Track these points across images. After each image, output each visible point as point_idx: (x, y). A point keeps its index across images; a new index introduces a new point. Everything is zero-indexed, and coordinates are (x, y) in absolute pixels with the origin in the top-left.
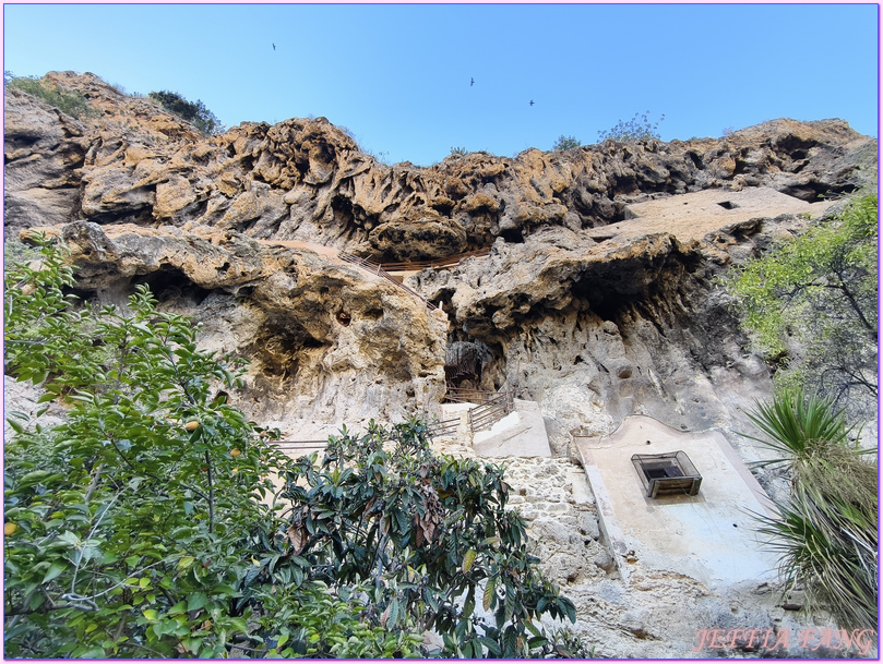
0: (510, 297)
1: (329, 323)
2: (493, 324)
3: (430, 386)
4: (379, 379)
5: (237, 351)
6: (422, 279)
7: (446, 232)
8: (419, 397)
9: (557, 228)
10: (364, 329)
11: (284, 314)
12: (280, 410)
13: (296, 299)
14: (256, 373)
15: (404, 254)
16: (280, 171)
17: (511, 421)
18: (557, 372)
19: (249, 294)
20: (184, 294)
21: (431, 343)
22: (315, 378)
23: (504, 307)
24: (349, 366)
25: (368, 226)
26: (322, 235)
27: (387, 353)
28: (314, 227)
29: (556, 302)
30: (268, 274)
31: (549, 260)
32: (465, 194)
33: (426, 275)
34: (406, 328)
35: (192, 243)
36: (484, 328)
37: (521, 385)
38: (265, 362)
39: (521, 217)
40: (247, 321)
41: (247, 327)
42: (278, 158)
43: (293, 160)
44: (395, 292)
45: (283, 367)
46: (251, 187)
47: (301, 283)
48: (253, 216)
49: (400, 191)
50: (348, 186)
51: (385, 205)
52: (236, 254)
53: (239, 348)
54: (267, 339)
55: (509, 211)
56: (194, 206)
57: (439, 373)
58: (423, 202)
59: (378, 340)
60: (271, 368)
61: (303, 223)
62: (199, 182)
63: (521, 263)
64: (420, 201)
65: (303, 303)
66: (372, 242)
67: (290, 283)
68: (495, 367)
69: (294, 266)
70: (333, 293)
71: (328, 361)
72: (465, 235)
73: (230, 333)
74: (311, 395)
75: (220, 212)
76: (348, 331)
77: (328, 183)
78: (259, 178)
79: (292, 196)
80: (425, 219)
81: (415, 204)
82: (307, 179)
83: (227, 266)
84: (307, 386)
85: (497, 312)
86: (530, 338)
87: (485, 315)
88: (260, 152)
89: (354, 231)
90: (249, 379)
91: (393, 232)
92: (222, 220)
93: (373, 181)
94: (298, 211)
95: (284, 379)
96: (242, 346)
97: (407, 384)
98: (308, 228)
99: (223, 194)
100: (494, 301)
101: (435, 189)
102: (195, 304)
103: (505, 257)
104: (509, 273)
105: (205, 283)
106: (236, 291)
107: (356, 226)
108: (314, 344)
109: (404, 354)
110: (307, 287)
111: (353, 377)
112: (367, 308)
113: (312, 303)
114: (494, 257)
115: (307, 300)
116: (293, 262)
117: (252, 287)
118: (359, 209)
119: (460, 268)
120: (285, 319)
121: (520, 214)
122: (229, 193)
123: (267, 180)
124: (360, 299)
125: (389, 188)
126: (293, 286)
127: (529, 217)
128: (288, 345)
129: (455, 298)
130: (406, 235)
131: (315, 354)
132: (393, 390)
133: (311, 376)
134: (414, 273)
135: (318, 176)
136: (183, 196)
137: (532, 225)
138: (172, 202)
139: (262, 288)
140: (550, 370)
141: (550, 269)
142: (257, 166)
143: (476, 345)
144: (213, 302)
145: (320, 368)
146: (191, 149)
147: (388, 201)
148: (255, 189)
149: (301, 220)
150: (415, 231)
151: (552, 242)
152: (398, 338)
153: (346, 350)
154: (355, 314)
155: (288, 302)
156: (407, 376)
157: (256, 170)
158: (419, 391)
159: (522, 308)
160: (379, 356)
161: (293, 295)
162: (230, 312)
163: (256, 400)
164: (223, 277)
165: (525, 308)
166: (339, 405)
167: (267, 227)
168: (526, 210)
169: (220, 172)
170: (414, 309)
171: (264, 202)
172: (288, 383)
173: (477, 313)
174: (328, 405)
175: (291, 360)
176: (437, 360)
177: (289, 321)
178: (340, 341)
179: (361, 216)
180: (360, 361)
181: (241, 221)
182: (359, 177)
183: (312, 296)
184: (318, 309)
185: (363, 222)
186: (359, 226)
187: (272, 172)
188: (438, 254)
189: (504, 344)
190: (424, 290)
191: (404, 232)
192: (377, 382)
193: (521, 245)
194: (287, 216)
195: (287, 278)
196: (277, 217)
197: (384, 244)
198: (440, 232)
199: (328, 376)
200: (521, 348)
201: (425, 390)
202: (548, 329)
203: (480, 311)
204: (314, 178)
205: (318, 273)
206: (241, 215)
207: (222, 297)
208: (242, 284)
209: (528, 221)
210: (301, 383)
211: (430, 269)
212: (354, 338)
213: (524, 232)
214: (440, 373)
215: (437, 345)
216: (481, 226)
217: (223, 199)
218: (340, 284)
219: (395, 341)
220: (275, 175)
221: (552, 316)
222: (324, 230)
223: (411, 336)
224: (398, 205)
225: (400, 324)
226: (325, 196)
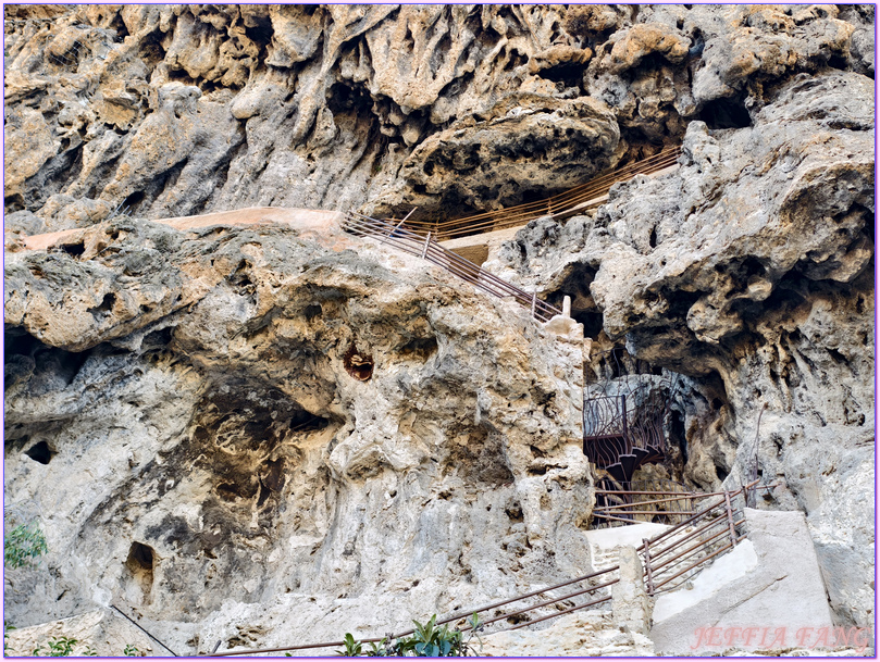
0: (720, 268)
1: (331, 379)
2: (692, 333)
3: (553, 495)
4: (445, 489)
5: (159, 461)
6: (529, 246)
7: (570, 131)
8: (534, 521)
9: (832, 77)
10: (401, 384)
11: (240, 373)
12: (256, 571)
13: (259, 338)
14: (203, 497)
15: (485, 193)
16: (217, 51)
17: (739, 562)
18: (856, 430)
19: (164, 344)
20: (41, 368)
21: (546, 399)
22: (320, 496)
23: (710, 291)
24: (381, 465)
25: (410, 135)
26: (317, 174)
27: (456, 429)
28: (299, 159)
29: (831, 265)
30: (196, 297)
31: (805, 169)
32: (612, 29)
33: (538, 234)
34: (486, 372)
35: (38, 270)
36: (674, 343)
37: (768, 470)
38: (217, 472)
39: (738, 69)
40: (169, 398)
41: (171, 409)
42: (209, 26)
43: (240, 22)
44: (455, 297)
45: (254, 479)
46: (162, 100)
47: (265, 306)
48: (173, 161)
49: (472, 44)
50: (357, 55)
51: (439, 84)
52: (126, 272)
53: (162, 454)
54: (216, 425)
55: (712, 56)
56: (59, 163)
57: (572, 463)
58: (524, 59)
59: (432, 404)
60: (231, 483)
61: (274, 155)
62: (63, 112)
63: (744, 180)
64: (517, 58)
65: (274, 344)
66: (411, 181)
67: (242, 308)
68: (712, 428)
69: (247, 270)
70: (331, 315)
71: (340, 460)
72: (615, 128)
73: (140, 426)
74: (316, 533)
75: (108, 166)
76: (371, 392)
77: (314, 59)
78: (178, 74)
79: (245, 101)
80: (519, 111)
81: (509, 67)
82: (273, 58)
83: (109, 300)
84: (306, 515)
85: (697, 306)
86: (782, 354)
87: (669, 314)
88: (174, 20)
89: (382, 152)
90: (191, 512)
91: (453, 152)
92: (113, 182)
93: (409, 35)
94: (260, 131)
95: (260, 504)
96: (167, 447)
97: (505, 492)
98: (287, 164)
99: (110, 127)
100: (686, 282)
101: (548, 25)
102: (62, 383)
103: (707, 167)
104: (718, 209)
105: (72, 344)
106: (137, 344)
107: (386, 141)
108: (308, 423)
109: (490, 428)
110: (276, 311)
111: (392, 487)
112: (404, 338)
113: (292, 341)
114: (687, 172)
115: (281, 338)
116: (243, 264)
117: (168, 329)
118: (386, 102)
119: (610, 208)
120: (243, 381)
121: (736, 61)
122: (121, 123)
123: (194, 75)
124: (384, 322)
125: (446, 42)
126: (250, 312)
127: (756, 64)
128: (261, 432)
129: (597, 286)
130: (484, 154)
131: (314, 445)
132: (477, 509)
133: (310, 493)
134: (510, 234)
135: (292, 48)
136: (34, 147)
137: (768, 81)
138: (19, 164)
139: (188, 328)
140: (838, 428)
141: (804, 192)
142: (172, 48)
143: (667, 380)
144: (96, 373)
145: (326, 473)
146: (44, 40)
147: (446, 74)
148: (170, 103)
149: (270, 150)
150: (501, 140)
151: (820, 114)
152: (473, 395)
153: (371, 431)
154: (380, 355)
155: (243, 347)
156: (505, 476)
157: (170, 59)
158: (531, 507)
159: (753, 289)
160: (440, 437)
161: (252, 331)
162: (133, 386)
163: (209, 554)
164: (105, 324)
165: (760, 289)
166: (368, 552)
167: (203, 178)
168: (749, 49)
169: (103, 79)
170: (499, 331)
171: (191, 126)
172: (268, 510)
173: (649, 313)
174: (348, 553)
175: (268, 462)
176: (564, 433)
177: (251, 383)
178: (358, 414)
179: (395, 119)
180: (402, 454)
181: (150, 175)
182: (378, 32)
183: (291, 328)
184: (306, 353)
185: (399, 129)
186: (391, 140)
187: (201, 57)
188: (560, 180)
189: (724, 374)
190: (536, 270)
191: (477, 146)
192: (444, 496)
193: (744, 134)
194: (240, 146)
195: (235, 299)
196: (220, 152)
197: (438, 180)
198: (557, 132)
199: (342, 491)
200: (764, 380)
201: (545, 503)
202: (823, 331)
203: (655, 309)
204: (285, 54)
205: (294, 279)
206: (149, 164)
207: (112, 360)
208: (147, 327)
209: (756, 74)
210: (293, 509)
211: (546, 220)
212: (384, 405)
213: (749, 101)
214: (575, 461)
215: (560, 401)
216: (650, 100)
217: (110, 138)
218: (341, 295)
219: (469, 402)
220: (209, 61)
221: (829, 297)
222: (319, 162)
223: (501, 389)
224: (469, 76)
225: (474, 368)
226: (312, 88)
